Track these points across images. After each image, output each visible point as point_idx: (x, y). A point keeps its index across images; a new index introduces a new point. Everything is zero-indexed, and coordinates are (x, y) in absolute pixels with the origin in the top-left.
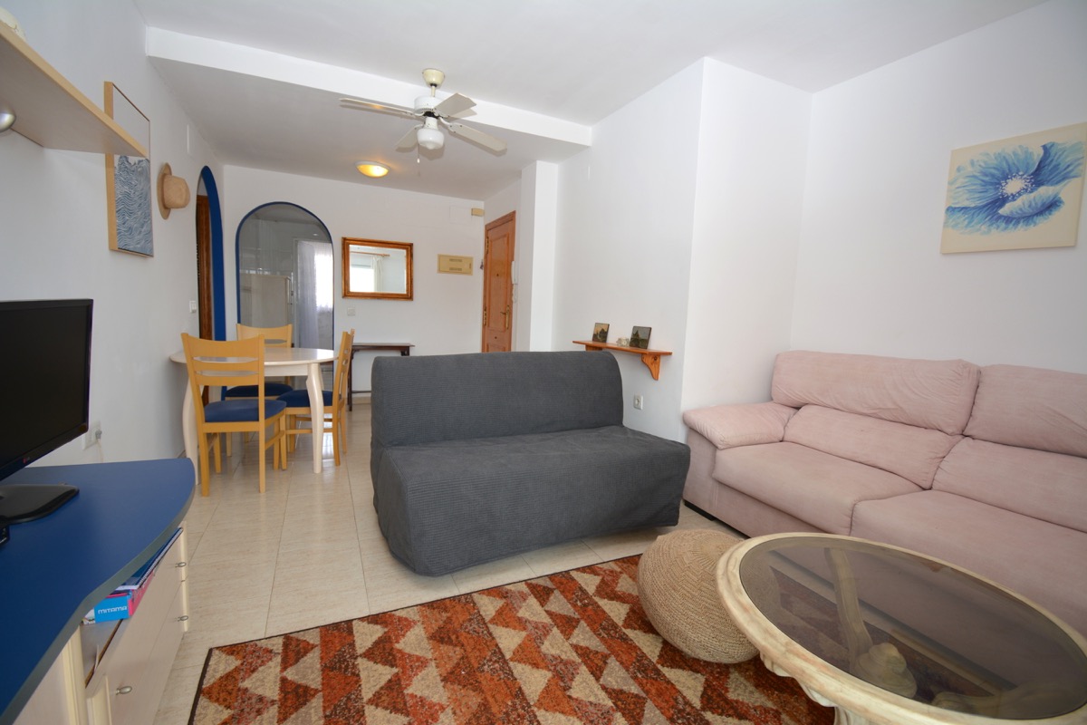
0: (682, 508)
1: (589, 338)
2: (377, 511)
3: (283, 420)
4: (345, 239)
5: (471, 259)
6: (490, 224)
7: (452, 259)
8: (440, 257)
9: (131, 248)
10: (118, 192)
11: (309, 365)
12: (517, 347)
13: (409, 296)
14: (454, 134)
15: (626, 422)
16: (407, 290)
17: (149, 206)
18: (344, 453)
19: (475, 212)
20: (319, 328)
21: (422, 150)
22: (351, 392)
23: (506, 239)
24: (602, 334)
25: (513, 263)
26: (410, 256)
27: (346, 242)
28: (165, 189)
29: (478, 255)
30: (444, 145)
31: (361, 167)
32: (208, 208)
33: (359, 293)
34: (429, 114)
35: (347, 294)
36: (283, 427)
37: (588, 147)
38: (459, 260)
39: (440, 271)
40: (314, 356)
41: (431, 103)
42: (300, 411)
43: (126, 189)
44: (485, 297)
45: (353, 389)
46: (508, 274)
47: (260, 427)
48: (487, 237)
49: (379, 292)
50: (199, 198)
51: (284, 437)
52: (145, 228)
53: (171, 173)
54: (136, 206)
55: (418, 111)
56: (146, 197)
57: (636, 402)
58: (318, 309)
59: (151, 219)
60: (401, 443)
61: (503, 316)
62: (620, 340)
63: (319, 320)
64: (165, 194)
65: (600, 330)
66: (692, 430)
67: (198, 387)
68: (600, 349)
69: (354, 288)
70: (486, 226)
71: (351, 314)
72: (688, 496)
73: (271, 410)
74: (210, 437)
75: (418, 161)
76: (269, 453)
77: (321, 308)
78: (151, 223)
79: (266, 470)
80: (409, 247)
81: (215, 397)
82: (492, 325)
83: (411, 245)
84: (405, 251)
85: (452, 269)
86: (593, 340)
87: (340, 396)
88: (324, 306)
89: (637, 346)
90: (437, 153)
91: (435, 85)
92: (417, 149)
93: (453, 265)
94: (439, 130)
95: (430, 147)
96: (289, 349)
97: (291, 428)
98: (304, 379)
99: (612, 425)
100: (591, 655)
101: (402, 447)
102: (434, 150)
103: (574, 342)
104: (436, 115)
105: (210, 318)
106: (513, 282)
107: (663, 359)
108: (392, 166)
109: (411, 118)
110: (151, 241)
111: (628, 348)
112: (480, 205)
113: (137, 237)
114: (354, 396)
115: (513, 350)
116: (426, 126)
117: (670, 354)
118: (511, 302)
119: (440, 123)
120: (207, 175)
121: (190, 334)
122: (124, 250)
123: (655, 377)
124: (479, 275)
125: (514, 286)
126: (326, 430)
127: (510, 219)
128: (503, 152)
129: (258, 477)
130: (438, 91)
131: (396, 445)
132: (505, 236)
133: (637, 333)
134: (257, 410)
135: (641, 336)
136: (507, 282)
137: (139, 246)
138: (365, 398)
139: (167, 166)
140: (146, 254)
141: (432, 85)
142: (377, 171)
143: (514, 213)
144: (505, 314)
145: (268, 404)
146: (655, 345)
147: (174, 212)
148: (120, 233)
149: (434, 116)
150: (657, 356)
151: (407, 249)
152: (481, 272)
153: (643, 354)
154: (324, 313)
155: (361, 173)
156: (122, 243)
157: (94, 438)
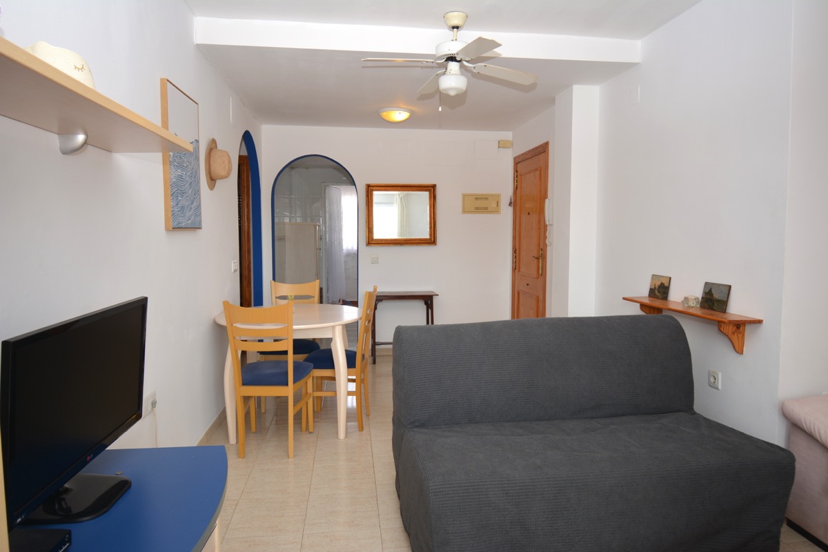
0: (785, 530)
1: (643, 292)
2: (399, 496)
3: (310, 381)
4: (368, 186)
5: (498, 196)
6: (519, 156)
7: (478, 198)
8: (464, 196)
9: (183, 225)
10: (172, 177)
11: (333, 327)
12: (553, 312)
13: (432, 241)
14: (478, 76)
15: (697, 407)
16: (430, 235)
17: (198, 182)
18: (368, 415)
19: (502, 145)
20: (346, 270)
21: (444, 98)
22: (374, 344)
23: (538, 172)
24: (661, 290)
25: (547, 200)
26: (433, 198)
27: (370, 189)
28: (212, 162)
29: (507, 192)
30: (466, 90)
31: (384, 113)
32: (248, 165)
33: (382, 240)
34: (451, 58)
35: (371, 241)
36: (310, 389)
37: (638, 63)
38: (485, 198)
39: (464, 211)
40: (339, 316)
41: (454, 48)
42: (326, 373)
43: (179, 172)
44: (514, 238)
45: (376, 341)
46: (541, 211)
47: (288, 391)
48: (516, 171)
49: (403, 238)
50: (241, 158)
51: (311, 399)
52: (194, 204)
53: (216, 148)
54: (187, 185)
55: (440, 58)
56: (195, 175)
57: (712, 380)
58: (345, 251)
59: (199, 195)
60: (423, 425)
61: (536, 260)
62: (686, 299)
63: (345, 262)
64: (212, 168)
65: (658, 283)
66: (795, 427)
67: (236, 351)
68: (659, 310)
69: (377, 235)
70: (515, 159)
71: (375, 261)
72: (792, 514)
73: (300, 373)
74: (246, 399)
75: (440, 109)
76: (298, 417)
77: (348, 250)
78: (200, 197)
79: (295, 431)
80: (431, 189)
81: (251, 359)
82: (523, 269)
83: (434, 187)
84: (427, 193)
85: (477, 208)
86: (650, 296)
87: (363, 356)
88: (350, 248)
89: (711, 308)
90: (461, 98)
91: (457, 27)
92: (437, 96)
93: (479, 204)
94: (462, 74)
95: (452, 93)
96: (317, 306)
97: (317, 391)
98: (330, 340)
99: (679, 411)
101: (424, 430)
102: (457, 96)
103: (624, 299)
104: (458, 59)
105: (249, 271)
106: (547, 223)
107: (748, 328)
108: (413, 108)
109: (432, 67)
110: (200, 215)
111: (699, 312)
112: (508, 135)
113: (188, 214)
114: (377, 347)
115: (548, 316)
116: (448, 72)
117: (760, 322)
118: (545, 245)
119: (462, 67)
120: (247, 139)
121: (231, 302)
122: (177, 228)
123: (739, 351)
124: (507, 213)
125: (548, 228)
126: (350, 393)
127: (543, 150)
128: (533, 87)
129: (287, 440)
130: (461, 33)
131: (417, 427)
132: (536, 170)
133: (710, 290)
134: (287, 373)
135: (716, 295)
136: (539, 222)
137: (189, 222)
138: (388, 349)
139: (214, 141)
140: (196, 227)
141: (453, 28)
142: (399, 115)
143: (547, 144)
144: (538, 258)
145: (296, 366)
146: (738, 308)
147: (218, 183)
148: (174, 214)
149: (456, 61)
150: (740, 326)
151: (430, 191)
152: (510, 210)
153: (719, 322)
154: (349, 255)
155: (384, 119)
156: (176, 223)
157: (150, 408)
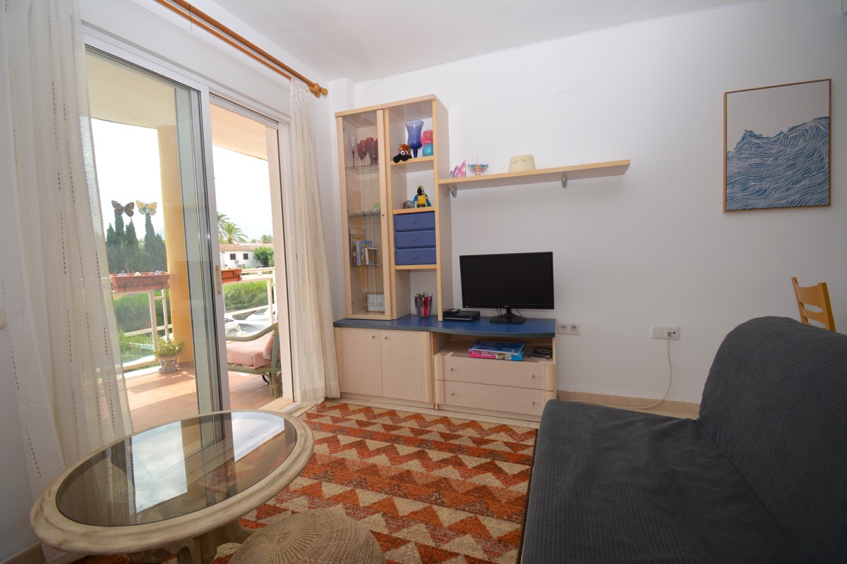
100: (389, 544)
156: (732, 206)
157: (665, 335)
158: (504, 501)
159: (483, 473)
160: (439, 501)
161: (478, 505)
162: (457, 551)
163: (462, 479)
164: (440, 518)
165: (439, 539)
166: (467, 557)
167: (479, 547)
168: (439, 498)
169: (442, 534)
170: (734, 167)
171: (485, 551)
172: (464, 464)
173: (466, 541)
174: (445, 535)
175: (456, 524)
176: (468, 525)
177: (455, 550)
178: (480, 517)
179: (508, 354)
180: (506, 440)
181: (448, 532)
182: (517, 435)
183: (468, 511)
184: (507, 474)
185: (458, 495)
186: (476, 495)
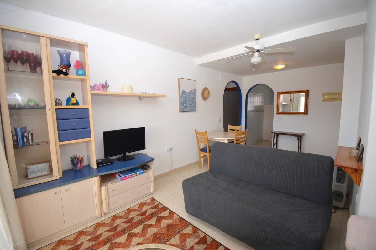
7: (331, 94)
8: (324, 94)
9: (186, 111)
13: (305, 113)
16: (305, 110)
17: (195, 100)
26: (307, 95)
27: (279, 94)
31: (275, 67)
35: (278, 113)
38: (336, 94)
39: (323, 100)
43: (185, 98)
52: (192, 105)
54: (188, 101)
56: (193, 98)
59: (195, 103)
67: (198, 142)
71: (280, 120)
80: (306, 92)
85: (330, 99)
91: (258, 39)
94: (260, 55)
110: (196, 108)
113: (188, 108)
116: (254, 56)
122: (183, 112)
123: (357, 183)
130: (259, 42)
137: (190, 110)
139: (206, 88)
140: (193, 111)
148: (181, 108)
155: (275, 69)
156: (182, 110)
157: (169, 150)
158: (179, 223)
159: (161, 222)
160: (165, 240)
161: (175, 230)
162: (192, 245)
163: (159, 229)
164: (174, 244)
165: (184, 248)
166: (195, 244)
167: (193, 239)
168: (164, 240)
169: (182, 246)
170: (181, 100)
171: (196, 238)
172: (151, 225)
173: (189, 241)
174: (183, 246)
175: (180, 240)
176: (183, 237)
177: (191, 246)
178: (181, 233)
179: (138, 173)
180: (150, 207)
181: (182, 244)
182: (150, 203)
183: (176, 235)
184: (167, 216)
185: (167, 234)
186: (170, 229)
